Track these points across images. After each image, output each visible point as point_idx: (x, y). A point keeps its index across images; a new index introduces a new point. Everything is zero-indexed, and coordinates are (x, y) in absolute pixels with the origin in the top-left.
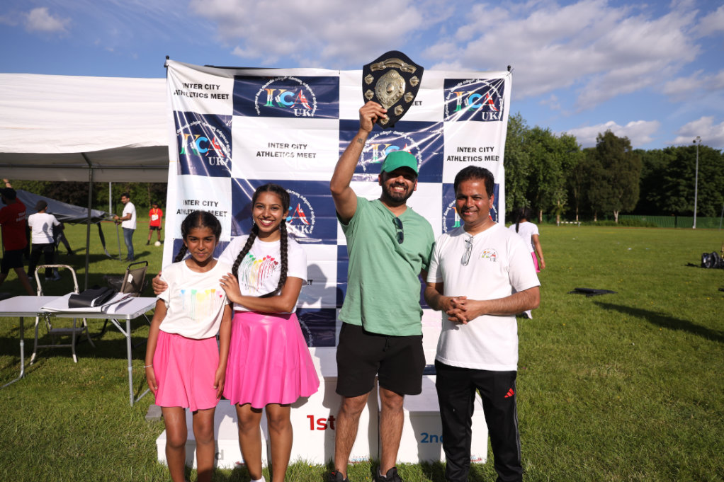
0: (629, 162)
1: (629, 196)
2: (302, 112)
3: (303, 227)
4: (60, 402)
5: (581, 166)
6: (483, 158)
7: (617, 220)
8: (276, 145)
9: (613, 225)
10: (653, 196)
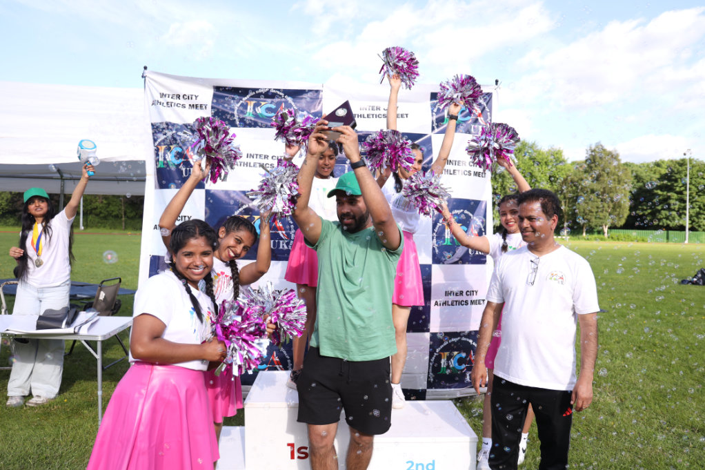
0: (618, 176)
1: (618, 210)
3: (281, 242)
4: (22, 429)
5: (569, 178)
6: (472, 173)
7: (606, 234)
8: (255, 156)
9: (602, 239)
10: (643, 210)
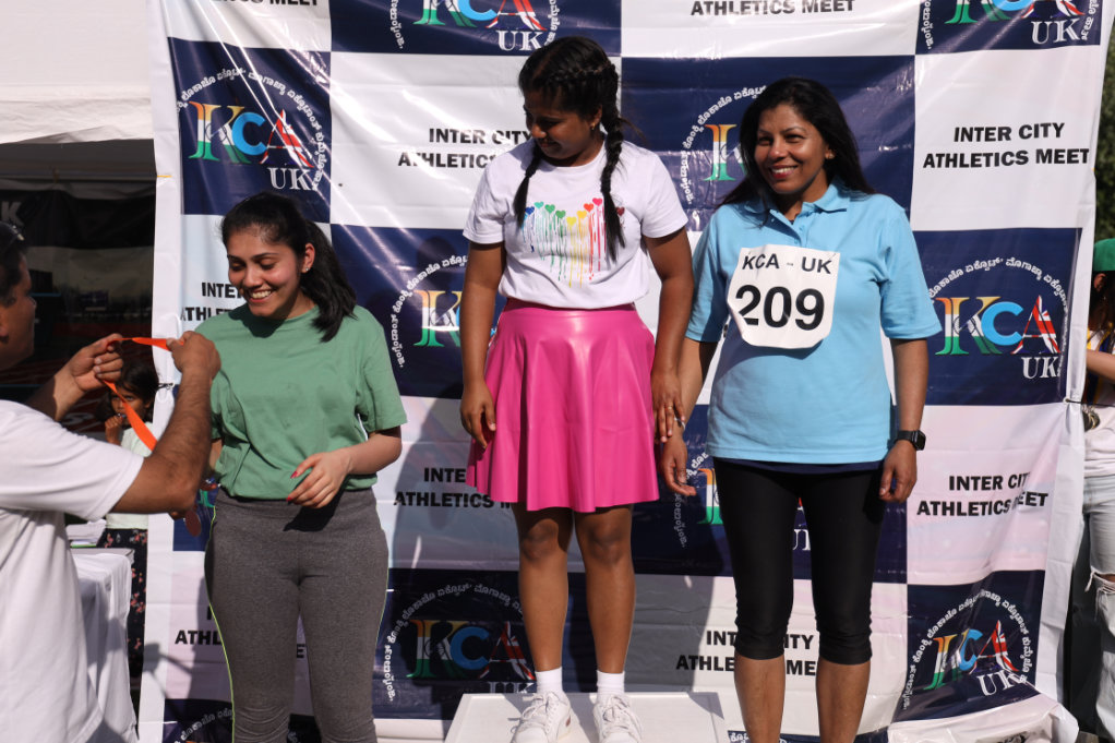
2: (520, 38)
6: (1032, 156)
8: (450, 137)
